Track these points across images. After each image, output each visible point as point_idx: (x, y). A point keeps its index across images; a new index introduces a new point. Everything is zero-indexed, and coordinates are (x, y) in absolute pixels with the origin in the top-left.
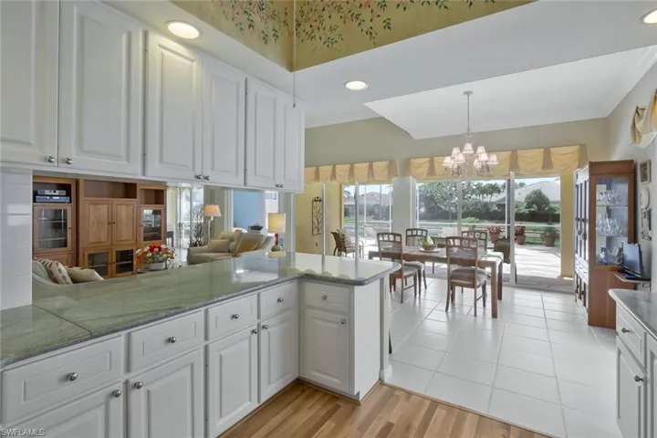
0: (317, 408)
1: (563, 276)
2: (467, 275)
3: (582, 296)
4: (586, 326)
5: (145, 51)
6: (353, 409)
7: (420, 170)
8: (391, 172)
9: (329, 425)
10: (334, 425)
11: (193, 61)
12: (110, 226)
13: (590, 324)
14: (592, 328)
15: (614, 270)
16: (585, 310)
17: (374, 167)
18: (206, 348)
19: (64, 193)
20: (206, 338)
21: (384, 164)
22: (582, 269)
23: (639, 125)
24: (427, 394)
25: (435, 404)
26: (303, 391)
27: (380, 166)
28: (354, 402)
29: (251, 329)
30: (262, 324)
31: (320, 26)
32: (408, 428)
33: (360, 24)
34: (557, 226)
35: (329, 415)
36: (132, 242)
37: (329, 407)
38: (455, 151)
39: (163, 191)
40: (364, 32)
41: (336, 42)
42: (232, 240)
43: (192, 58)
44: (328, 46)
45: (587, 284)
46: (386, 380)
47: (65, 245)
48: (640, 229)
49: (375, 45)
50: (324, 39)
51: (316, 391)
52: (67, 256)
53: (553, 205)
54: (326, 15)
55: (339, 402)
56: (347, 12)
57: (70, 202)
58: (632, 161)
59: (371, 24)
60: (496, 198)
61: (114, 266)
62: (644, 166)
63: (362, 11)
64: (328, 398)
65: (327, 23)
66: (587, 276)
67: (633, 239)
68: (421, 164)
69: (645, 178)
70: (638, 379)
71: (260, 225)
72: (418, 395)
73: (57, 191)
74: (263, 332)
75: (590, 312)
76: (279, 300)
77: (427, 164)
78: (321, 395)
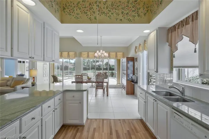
0: (72, 131)
1: (117, 84)
2: (101, 86)
3: (124, 88)
4: (126, 95)
5: (12, 6)
6: (83, 128)
7: (85, 56)
8: (75, 56)
9: (78, 134)
10: (80, 133)
11: (28, 13)
13: (126, 94)
14: (127, 95)
15: (130, 81)
16: (125, 91)
17: (70, 54)
18: (42, 119)
20: (42, 116)
21: (73, 53)
22: (124, 82)
23: (136, 50)
24: (100, 118)
25: (103, 120)
26: (65, 128)
27: (71, 54)
28: (82, 126)
29: (53, 110)
30: (56, 108)
31: (73, 12)
32: (99, 127)
33: (87, 15)
34: (114, 71)
35: (77, 132)
37: (76, 129)
38: (98, 52)
40: (88, 18)
41: (79, 18)
42: (8, 81)
43: (29, 12)
44: (76, 19)
45: (126, 85)
46: (89, 118)
48: (135, 72)
49: (92, 23)
50: (74, 16)
51: (69, 126)
53: (111, 66)
54: (75, 9)
55: (78, 127)
56: (82, 11)
58: (134, 57)
59: (90, 17)
60: (97, 64)
62: (136, 59)
63: (87, 12)
64: (74, 127)
65: (75, 11)
66: (126, 83)
67: (134, 74)
68: (85, 54)
69: (136, 61)
70: (144, 102)
71: (24, 74)
72: (98, 119)
74: (56, 111)
75: (126, 91)
76: (59, 99)
77: (87, 54)
78: (71, 127)
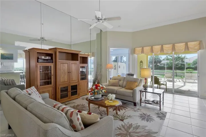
12: (69, 73)
19: (50, 58)
36: (77, 81)
39: (87, 57)
47: (51, 83)
57: (53, 62)
73: (47, 57)
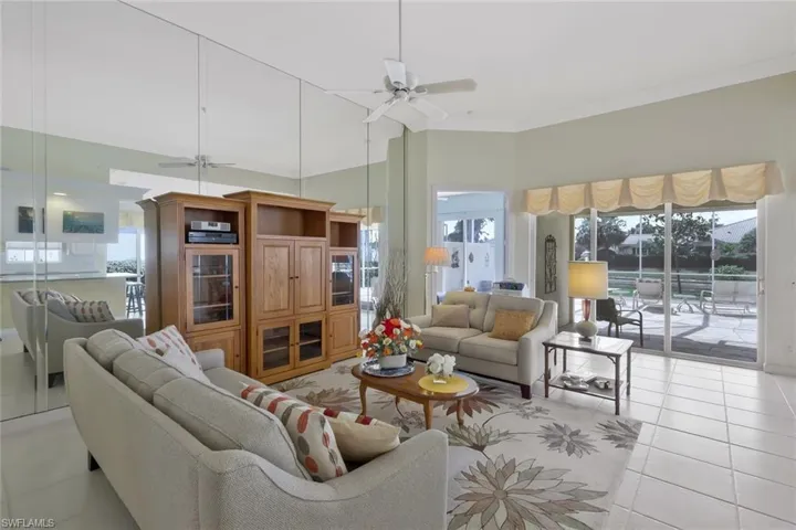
12: (291, 281)
19: (228, 227)
36: (319, 308)
39: (355, 224)
47: (231, 316)
52: (232, 334)
57: (237, 243)
61: (297, 348)
73: (219, 224)
